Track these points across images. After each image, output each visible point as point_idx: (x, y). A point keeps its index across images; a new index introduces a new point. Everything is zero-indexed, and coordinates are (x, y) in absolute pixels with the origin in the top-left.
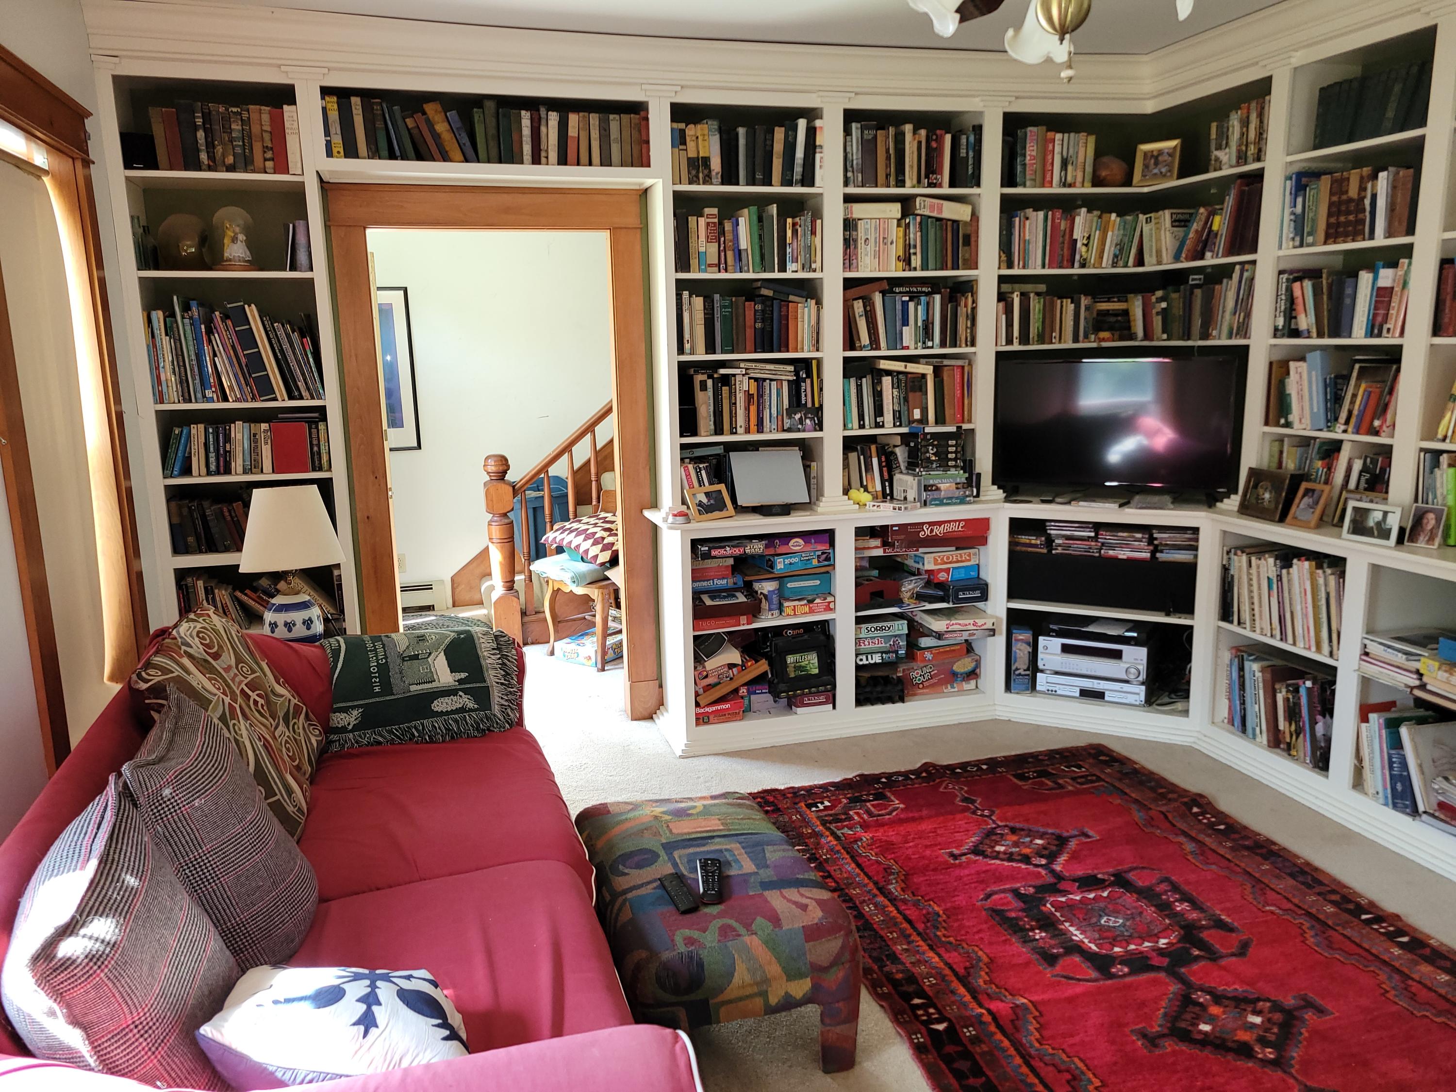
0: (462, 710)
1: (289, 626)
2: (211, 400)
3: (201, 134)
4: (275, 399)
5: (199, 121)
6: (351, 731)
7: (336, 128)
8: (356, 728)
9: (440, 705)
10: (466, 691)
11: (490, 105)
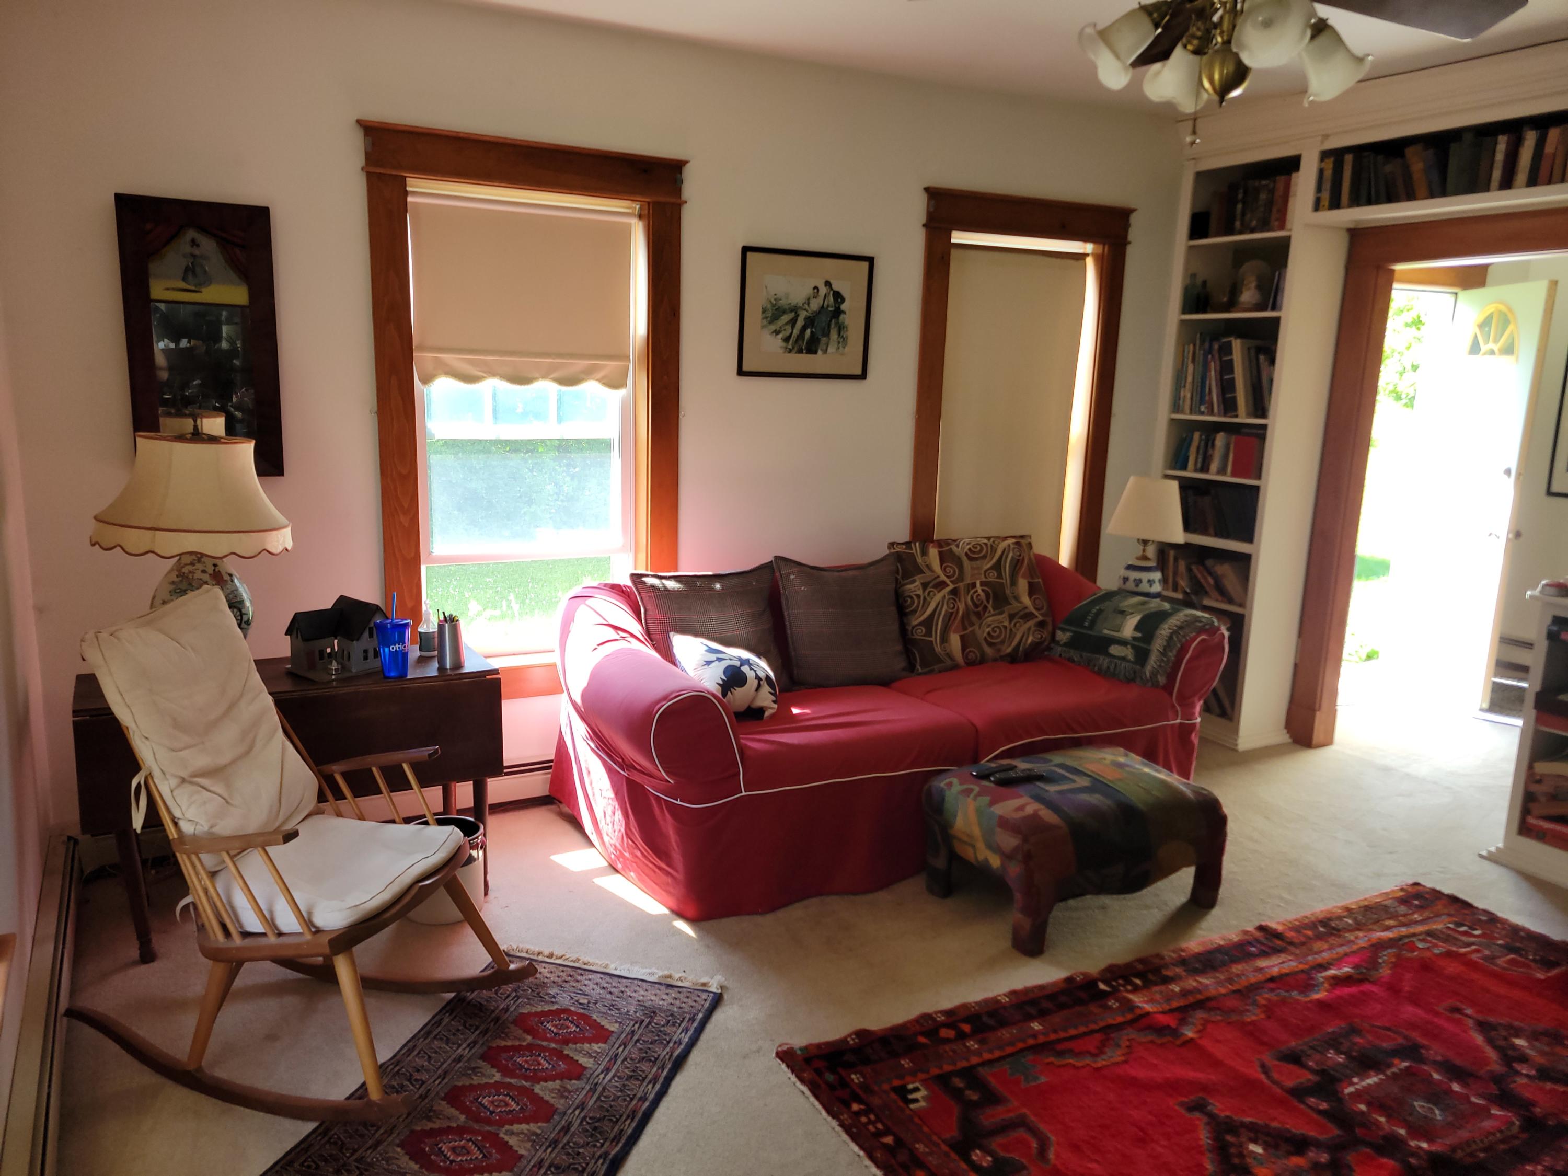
0: (1124, 659)
1: (1138, 582)
2: (1202, 413)
3: (1239, 206)
4: (1236, 416)
5: (1240, 196)
6: (1062, 646)
7: (1327, 186)
8: (1065, 645)
9: (1115, 650)
10: (1133, 647)
11: (1468, 138)
